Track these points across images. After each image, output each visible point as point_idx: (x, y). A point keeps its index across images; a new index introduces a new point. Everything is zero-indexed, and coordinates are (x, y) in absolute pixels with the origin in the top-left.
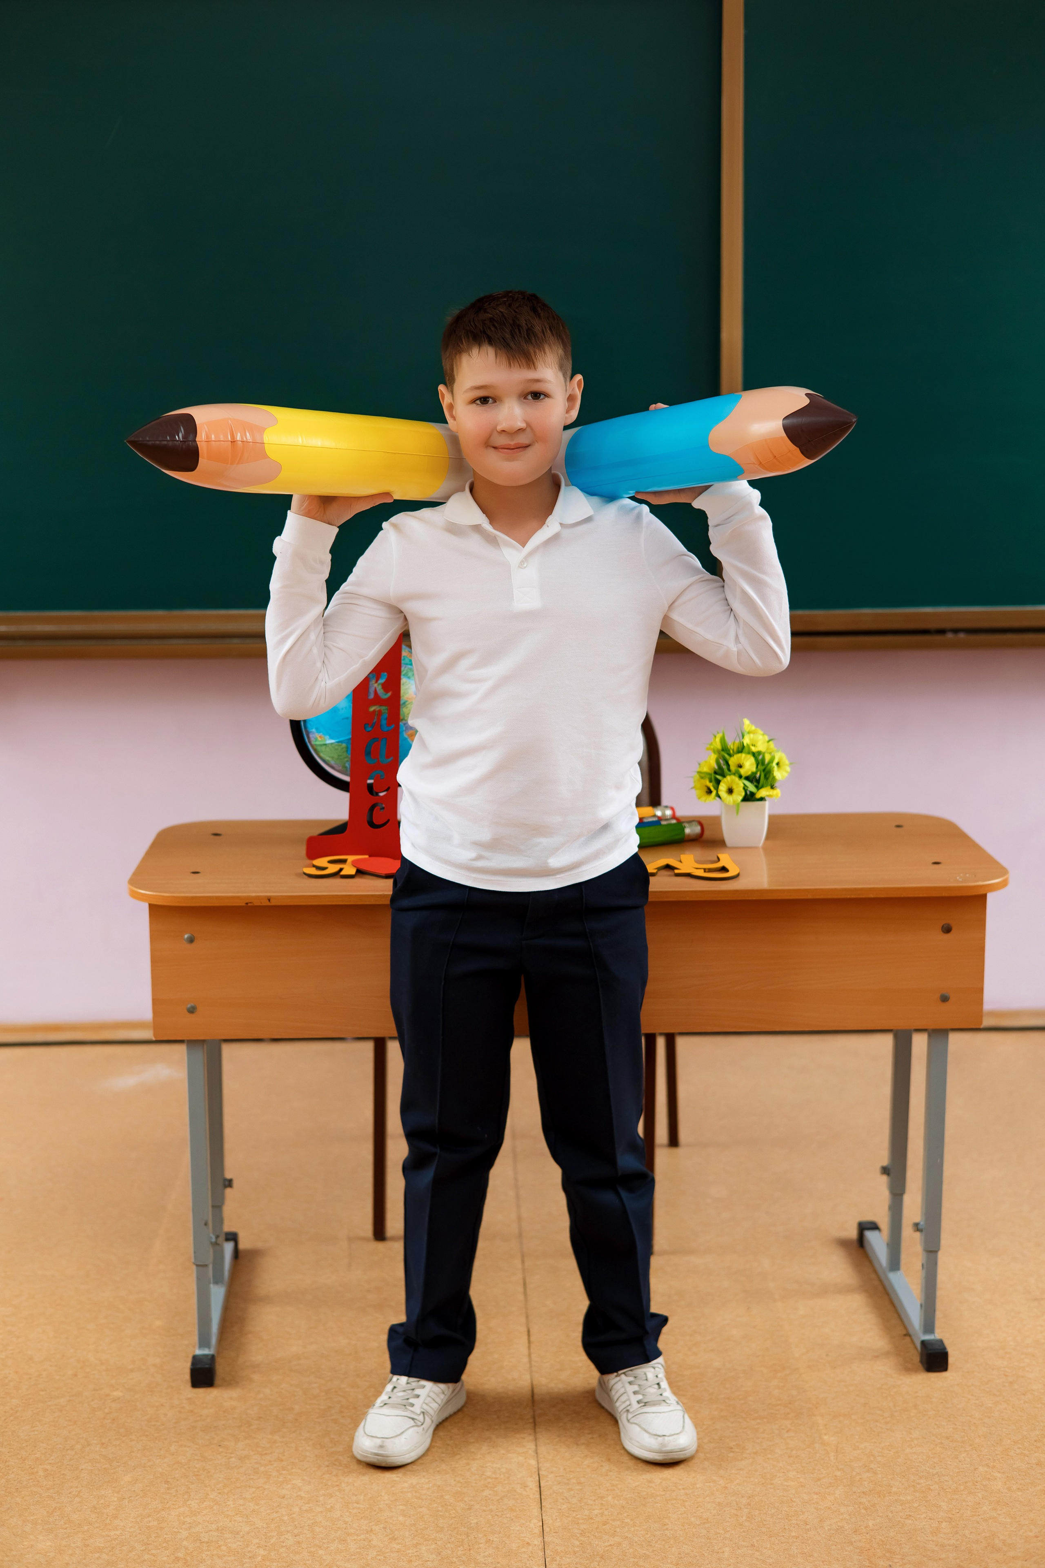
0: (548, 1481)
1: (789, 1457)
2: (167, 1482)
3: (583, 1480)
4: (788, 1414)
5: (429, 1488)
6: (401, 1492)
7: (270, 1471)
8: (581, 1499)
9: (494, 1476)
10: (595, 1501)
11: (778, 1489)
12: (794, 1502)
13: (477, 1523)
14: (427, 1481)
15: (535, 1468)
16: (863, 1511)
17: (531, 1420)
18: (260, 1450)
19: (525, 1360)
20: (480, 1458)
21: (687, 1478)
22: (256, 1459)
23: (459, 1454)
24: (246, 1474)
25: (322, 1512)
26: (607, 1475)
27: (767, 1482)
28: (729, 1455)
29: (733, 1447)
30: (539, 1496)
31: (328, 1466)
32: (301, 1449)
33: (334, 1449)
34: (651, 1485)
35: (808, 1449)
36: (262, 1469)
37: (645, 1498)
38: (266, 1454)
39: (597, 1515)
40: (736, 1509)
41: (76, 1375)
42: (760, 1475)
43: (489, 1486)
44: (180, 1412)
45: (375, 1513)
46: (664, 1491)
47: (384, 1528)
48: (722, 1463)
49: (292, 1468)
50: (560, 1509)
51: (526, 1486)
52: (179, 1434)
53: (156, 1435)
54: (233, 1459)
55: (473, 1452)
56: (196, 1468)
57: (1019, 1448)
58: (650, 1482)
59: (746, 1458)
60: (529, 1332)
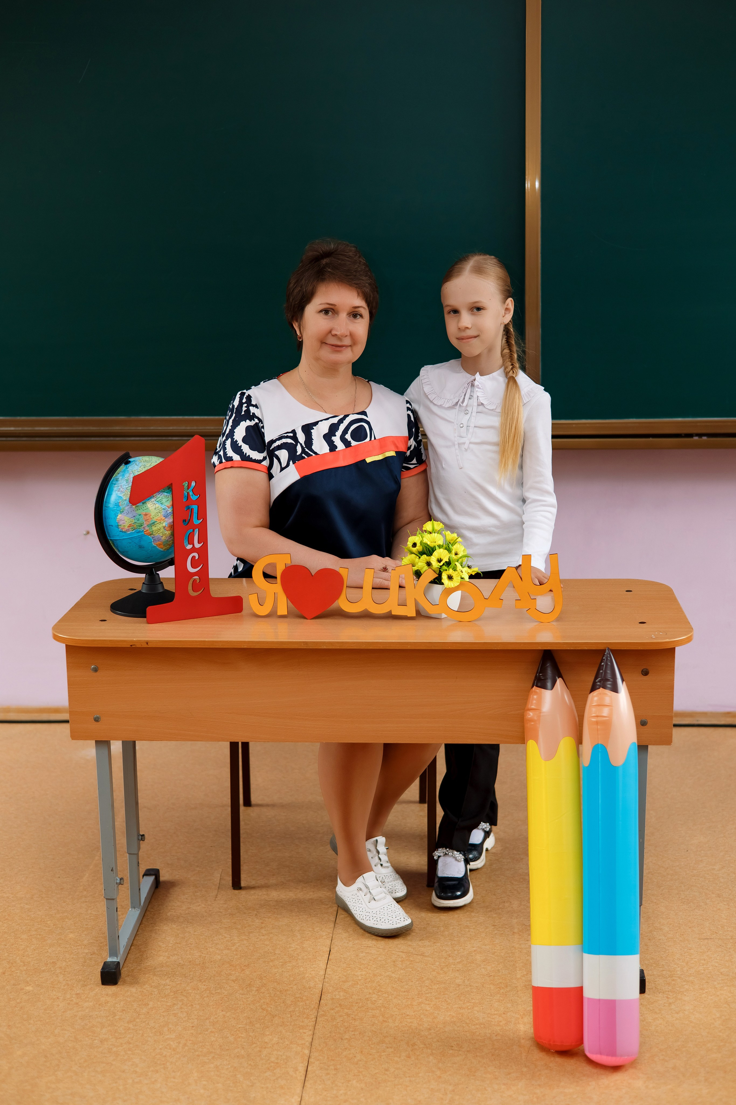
0: (314, 1066)
1: (492, 1055)
2: (46, 1057)
3: (338, 1067)
4: (500, 1022)
5: (227, 1069)
6: (207, 1071)
7: (120, 1051)
8: (334, 1081)
9: (276, 1061)
10: (343, 1083)
11: (478, 1080)
12: (487, 1090)
13: (254, 1097)
14: (228, 1063)
15: (307, 1056)
16: (535, 1100)
17: (314, 1019)
18: (117, 1035)
19: (322, 972)
20: (270, 1047)
21: (414, 1068)
22: (113, 1042)
23: (256, 1043)
24: (102, 1053)
25: (147, 1084)
26: (357, 1064)
27: (471, 1074)
28: (449, 1052)
29: (453, 1046)
30: (304, 1078)
31: (161, 1049)
32: (145, 1035)
33: (168, 1036)
34: (386, 1072)
35: (507, 1050)
36: (115, 1049)
37: (379, 1083)
38: (120, 1038)
39: (341, 1094)
40: (443, 1094)
41: (4, 973)
42: (467, 1068)
43: (271, 1068)
44: (69, 1004)
45: (185, 1086)
46: (395, 1077)
47: (188, 1098)
48: (442, 1058)
49: (135, 1050)
50: (317, 1089)
51: (297, 1070)
52: (63, 1021)
53: (47, 1021)
54: (97, 1041)
55: (267, 1042)
56: (69, 1047)
57: (663, 1055)
58: (386, 1070)
59: (461, 1055)
60: (330, 950)
